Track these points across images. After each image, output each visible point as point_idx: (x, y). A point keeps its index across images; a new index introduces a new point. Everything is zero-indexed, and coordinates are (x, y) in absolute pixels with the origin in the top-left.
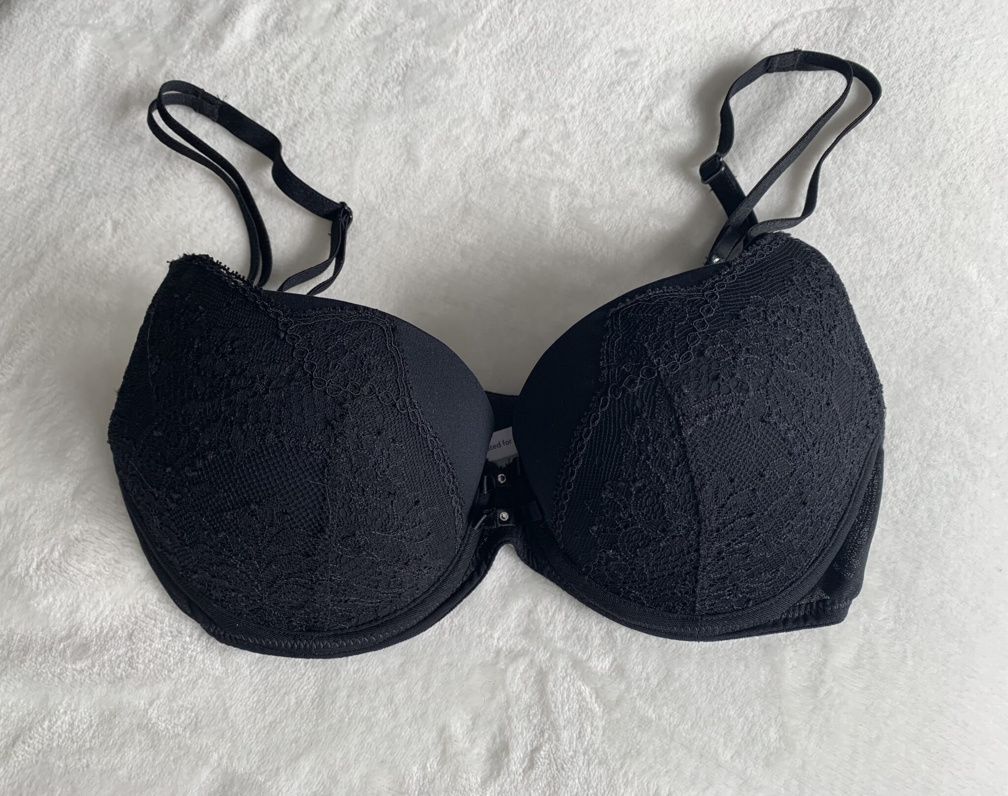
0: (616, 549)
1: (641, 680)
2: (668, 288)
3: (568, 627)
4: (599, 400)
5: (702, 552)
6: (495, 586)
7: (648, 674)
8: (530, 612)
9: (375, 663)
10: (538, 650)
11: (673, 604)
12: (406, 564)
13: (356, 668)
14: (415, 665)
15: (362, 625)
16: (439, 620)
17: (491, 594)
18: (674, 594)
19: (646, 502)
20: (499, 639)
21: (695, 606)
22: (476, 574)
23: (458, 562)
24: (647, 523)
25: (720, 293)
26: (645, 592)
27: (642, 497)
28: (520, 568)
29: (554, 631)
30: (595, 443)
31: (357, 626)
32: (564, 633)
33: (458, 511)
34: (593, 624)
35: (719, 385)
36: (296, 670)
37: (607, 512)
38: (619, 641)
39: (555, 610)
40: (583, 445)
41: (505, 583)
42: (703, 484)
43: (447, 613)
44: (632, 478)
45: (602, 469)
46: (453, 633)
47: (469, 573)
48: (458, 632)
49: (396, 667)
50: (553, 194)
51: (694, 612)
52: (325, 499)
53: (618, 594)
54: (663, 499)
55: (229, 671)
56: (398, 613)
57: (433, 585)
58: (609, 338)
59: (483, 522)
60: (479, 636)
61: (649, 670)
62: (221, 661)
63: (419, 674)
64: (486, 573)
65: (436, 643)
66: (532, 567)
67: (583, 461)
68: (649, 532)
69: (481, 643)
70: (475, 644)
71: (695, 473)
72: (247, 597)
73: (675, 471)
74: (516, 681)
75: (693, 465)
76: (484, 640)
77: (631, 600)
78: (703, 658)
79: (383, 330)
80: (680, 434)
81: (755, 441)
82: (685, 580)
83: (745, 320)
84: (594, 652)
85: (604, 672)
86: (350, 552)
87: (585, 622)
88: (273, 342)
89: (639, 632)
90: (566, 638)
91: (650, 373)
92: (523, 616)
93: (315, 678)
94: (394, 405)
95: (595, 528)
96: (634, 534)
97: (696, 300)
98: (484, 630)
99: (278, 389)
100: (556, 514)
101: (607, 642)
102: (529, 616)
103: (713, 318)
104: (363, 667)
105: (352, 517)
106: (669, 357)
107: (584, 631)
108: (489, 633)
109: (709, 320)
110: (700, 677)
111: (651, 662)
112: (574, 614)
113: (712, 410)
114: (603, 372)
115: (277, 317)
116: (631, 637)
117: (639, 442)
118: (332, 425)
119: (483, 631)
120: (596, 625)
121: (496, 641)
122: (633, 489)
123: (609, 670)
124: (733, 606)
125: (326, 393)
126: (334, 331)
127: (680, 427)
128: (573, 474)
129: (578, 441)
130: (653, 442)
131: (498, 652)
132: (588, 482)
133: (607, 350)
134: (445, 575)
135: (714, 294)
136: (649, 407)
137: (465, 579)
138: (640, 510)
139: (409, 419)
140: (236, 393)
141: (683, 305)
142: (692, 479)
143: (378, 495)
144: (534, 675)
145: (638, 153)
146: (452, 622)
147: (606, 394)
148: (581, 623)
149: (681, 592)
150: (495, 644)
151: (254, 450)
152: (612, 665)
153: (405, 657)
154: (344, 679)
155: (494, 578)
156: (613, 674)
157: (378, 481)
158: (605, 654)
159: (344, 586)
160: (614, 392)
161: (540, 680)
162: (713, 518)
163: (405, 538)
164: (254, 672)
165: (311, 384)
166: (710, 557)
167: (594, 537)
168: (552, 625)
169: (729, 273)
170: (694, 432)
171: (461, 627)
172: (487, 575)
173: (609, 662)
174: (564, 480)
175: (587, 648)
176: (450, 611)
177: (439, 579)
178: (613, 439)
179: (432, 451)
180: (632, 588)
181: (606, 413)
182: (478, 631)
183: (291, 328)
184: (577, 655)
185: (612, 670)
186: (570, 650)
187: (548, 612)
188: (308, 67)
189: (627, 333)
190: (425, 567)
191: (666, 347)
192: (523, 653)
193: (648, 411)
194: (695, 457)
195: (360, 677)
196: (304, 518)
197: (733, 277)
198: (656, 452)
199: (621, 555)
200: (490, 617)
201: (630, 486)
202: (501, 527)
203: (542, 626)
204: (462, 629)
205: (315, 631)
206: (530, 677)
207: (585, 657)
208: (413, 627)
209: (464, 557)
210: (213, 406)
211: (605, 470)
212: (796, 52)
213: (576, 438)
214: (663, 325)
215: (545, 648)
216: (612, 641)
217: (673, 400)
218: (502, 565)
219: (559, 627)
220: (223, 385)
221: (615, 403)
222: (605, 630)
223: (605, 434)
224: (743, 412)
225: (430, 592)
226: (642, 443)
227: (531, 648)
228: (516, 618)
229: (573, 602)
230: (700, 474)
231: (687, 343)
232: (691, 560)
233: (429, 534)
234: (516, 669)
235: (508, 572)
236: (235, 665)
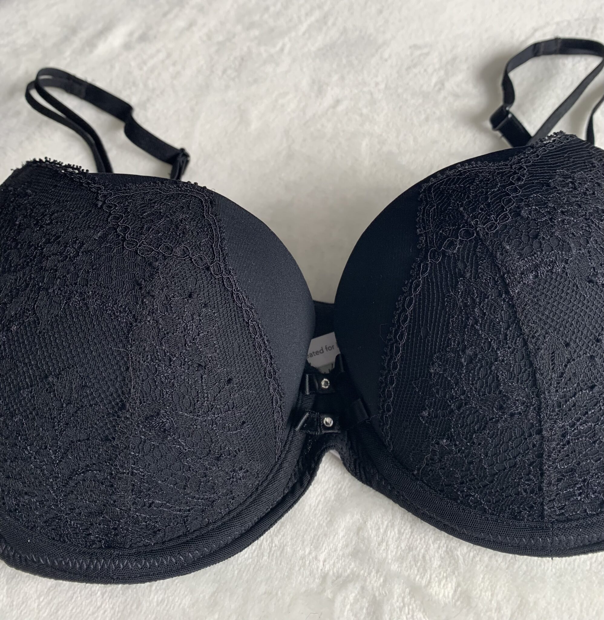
0: (450, 438)
1: (491, 610)
2: (476, 164)
3: (403, 545)
4: (419, 266)
5: (544, 433)
6: (320, 501)
7: (498, 603)
8: (359, 529)
9: (182, 593)
10: (369, 574)
11: (518, 508)
12: (218, 459)
13: (160, 599)
14: (228, 594)
15: (169, 541)
16: (257, 538)
17: (315, 510)
18: (518, 494)
19: (478, 373)
20: (325, 561)
21: (543, 509)
22: (298, 486)
23: (278, 471)
24: (482, 400)
25: (527, 166)
26: (486, 494)
27: (474, 369)
28: (347, 481)
29: (387, 549)
30: (419, 312)
31: (163, 543)
32: (399, 553)
33: (277, 402)
34: (430, 542)
35: (540, 243)
36: (92, 601)
37: (438, 393)
38: (461, 561)
39: (387, 526)
40: (407, 316)
41: (330, 498)
42: (538, 349)
43: (266, 530)
44: (461, 346)
45: (428, 340)
46: (273, 555)
47: (290, 485)
48: (279, 553)
49: (207, 598)
50: (364, 144)
51: (543, 518)
52: (128, 368)
53: (456, 500)
54: (497, 369)
55: (15, 603)
56: (211, 527)
57: (251, 495)
58: (424, 208)
59: (306, 421)
60: (303, 558)
61: (500, 597)
62: (7, 590)
63: (233, 606)
64: (309, 483)
65: (253, 566)
66: (360, 479)
67: (408, 334)
68: (484, 411)
69: (304, 565)
70: (297, 568)
71: (528, 336)
72: (41, 502)
73: (506, 335)
74: (346, 613)
75: (524, 327)
76: (307, 562)
77: (471, 506)
78: (559, 582)
79: (202, 202)
80: (507, 293)
81: (585, 302)
82: (529, 473)
83: (555, 187)
84: (434, 576)
85: (447, 601)
86: (154, 437)
87: (421, 539)
88: (91, 211)
89: (484, 549)
90: (401, 559)
91: (468, 234)
92: (352, 534)
93: (112, 612)
94: (208, 269)
95: (425, 413)
96: (468, 415)
97: (505, 171)
98: (307, 551)
99: (89, 251)
100: (383, 406)
101: (448, 562)
102: (358, 534)
103: (525, 184)
104: (168, 597)
105: (157, 392)
106: (486, 218)
107: (420, 550)
108: (314, 554)
109: (521, 187)
110: (559, 606)
111: (500, 587)
112: (408, 530)
113: (537, 267)
114: (421, 238)
115: (98, 190)
116: (474, 557)
117: (466, 305)
118: (139, 285)
119: (307, 553)
120: (433, 543)
121: (321, 563)
122: (463, 360)
123: (453, 598)
124: (585, 511)
125: (137, 253)
126: (151, 200)
127: (506, 285)
128: (398, 351)
129: (401, 313)
130: (480, 304)
131: (324, 577)
132: (415, 358)
133: (423, 219)
134: (265, 484)
135: (521, 167)
136: (472, 268)
137: (286, 492)
138: (473, 384)
139: (224, 285)
140: (47, 259)
141: (493, 176)
142: (525, 343)
143: (186, 366)
144: (367, 605)
145: (434, 113)
146: (272, 541)
147: (426, 258)
148: (416, 540)
149: (525, 491)
150: (320, 568)
151: (57, 315)
152: (455, 591)
153: (216, 585)
154: (145, 613)
155: (318, 491)
156: (458, 603)
157: (186, 350)
158: (447, 578)
159: (147, 482)
160: (434, 256)
161: (374, 613)
162: (553, 390)
163: (216, 424)
164: (43, 604)
165: (123, 245)
166: (554, 440)
167: (425, 427)
168: (384, 544)
169: (532, 153)
170: (522, 289)
171: (282, 548)
172: (311, 488)
173: (452, 588)
174: (389, 361)
175: (425, 571)
176: (269, 528)
177: (257, 489)
178: (438, 305)
179: (247, 323)
180: (470, 489)
181: (428, 278)
182: (301, 552)
183: (109, 199)
184: (415, 579)
185: (456, 597)
186: (406, 574)
187: (379, 529)
188: (163, 62)
189: (442, 202)
190: (241, 469)
191: (482, 209)
192: (352, 578)
193: (471, 271)
194: (526, 317)
195: (164, 610)
196: (104, 392)
197: (538, 156)
198: (484, 314)
199: (456, 445)
200: (315, 535)
201: (459, 357)
202: (325, 434)
203: (372, 544)
204: (283, 549)
205: (114, 548)
206: (361, 608)
207: (424, 582)
208: (227, 546)
209: (286, 465)
210: (24, 275)
211: (432, 340)
212: (556, 40)
213: (397, 310)
214: (476, 192)
215: (377, 572)
216: (453, 561)
217: (496, 257)
218: (327, 477)
219: (392, 547)
220: (36, 253)
221: (435, 267)
222: (444, 549)
223: (429, 301)
224: (568, 271)
225: (248, 503)
226: (469, 306)
227: (362, 572)
228: (344, 536)
229: (406, 516)
230: (533, 337)
231: (502, 206)
232: (534, 446)
233: (244, 423)
234: (345, 598)
235: (333, 486)
236: (21, 596)
